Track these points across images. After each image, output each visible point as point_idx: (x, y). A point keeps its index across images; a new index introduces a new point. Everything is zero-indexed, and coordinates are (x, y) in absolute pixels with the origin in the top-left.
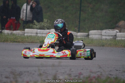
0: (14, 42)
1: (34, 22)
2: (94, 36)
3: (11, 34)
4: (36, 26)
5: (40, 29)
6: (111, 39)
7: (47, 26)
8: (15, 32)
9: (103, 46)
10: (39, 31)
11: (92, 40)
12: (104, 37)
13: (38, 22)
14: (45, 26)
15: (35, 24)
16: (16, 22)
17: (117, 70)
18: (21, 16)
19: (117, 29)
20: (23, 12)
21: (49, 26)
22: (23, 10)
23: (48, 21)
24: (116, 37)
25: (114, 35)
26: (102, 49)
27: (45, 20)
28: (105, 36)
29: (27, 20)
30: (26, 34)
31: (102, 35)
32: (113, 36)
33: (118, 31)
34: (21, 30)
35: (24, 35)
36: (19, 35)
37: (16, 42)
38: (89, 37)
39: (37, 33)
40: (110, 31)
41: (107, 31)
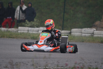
0: (10, 37)
1: (26, 21)
2: (75, 33)
3: (7, 31)
4: (28, 24)
5: (31, 27)
6: (89, 36)
7: (36, 24)
8: (10, 29)
9: (83, 42)
10: (30, 28)
11: (74, 37)
12: (83, 35)
13: (30, 21)
14: (35, 24)
15: (27, 23)
16: (12, 21)
17: (96, 62)
18: (15, 17)
19: (94, 28)
20: (17, 13)
21: (38, 25)
22: (17, 11)
23: (37, 21)
24: (94, 35)
25: (92, 32)
26: (82, 44)
27: (35, 20)
28: (85, 33)
29: (20, 20)
30: (19, 31)
31: (81, 32)
32: (91, 34)
33: (95, 29)
34: (15, 28)
35: (18, 32)
36: (14, 32)
37: (12, 38)
38: (71, 35)
39: (28, 31)
40: (89, 29)
41: (86, 29)
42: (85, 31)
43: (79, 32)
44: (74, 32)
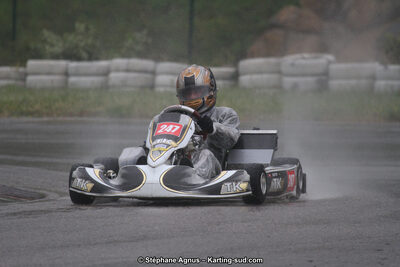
15: (45, 42)
23: (87, 29)
24: (329, 79)
25: (320, 70)
27: (80, 27)
31: (279, 72)
33: (330, 57)
40: (308, 59)
41: (298, 59)
42: (293, 65)
43: (271, 72)
44: (251, 74)
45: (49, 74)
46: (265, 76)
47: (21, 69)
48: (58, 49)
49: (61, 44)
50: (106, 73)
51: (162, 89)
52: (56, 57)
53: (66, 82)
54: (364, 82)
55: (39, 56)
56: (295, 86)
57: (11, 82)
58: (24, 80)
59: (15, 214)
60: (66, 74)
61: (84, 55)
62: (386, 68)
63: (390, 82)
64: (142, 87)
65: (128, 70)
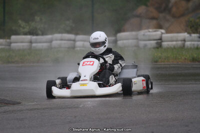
1: (19, 23)
2: (125, 41)
12: (142, 43)
24: (162, 42)
25: (158, 37)
28: (144, 40)
31: (137, 39)
32: (156, 40)
33: (163, 31)
40: (152, 32)
41: (146, 32)
42: (144, 35)
43: (133, 39)
44: (123, 40)
45: (22, 42)
46: (130, 41)
47: (8, 40)
48: (26, 30)
49: (28, 27)
50: (51, 41)
51: (78, 49)
52: (25, 34)
53: (31, 46)
54: (180, 43)
55: (17, 34)
56: (145, 46)
57: (3, 47)
58: (10, 45)
59: (5, 112)
60: (31, 42)
61: (40, 32)
62: (191, 36)
63: (193, 43)
64: (69, 48)
65: (62, 40)
